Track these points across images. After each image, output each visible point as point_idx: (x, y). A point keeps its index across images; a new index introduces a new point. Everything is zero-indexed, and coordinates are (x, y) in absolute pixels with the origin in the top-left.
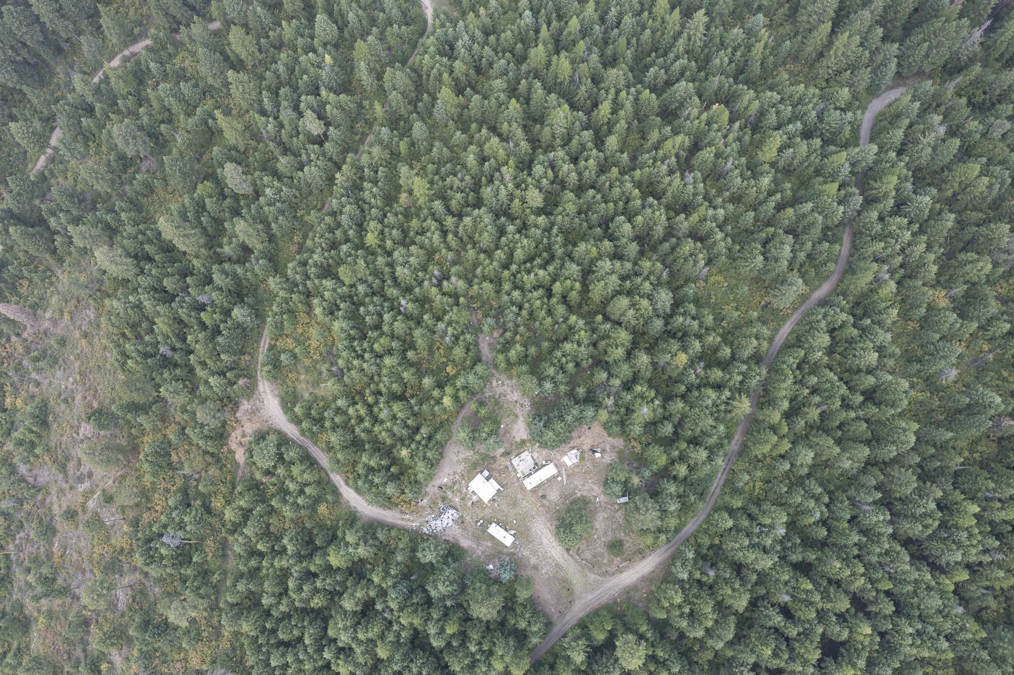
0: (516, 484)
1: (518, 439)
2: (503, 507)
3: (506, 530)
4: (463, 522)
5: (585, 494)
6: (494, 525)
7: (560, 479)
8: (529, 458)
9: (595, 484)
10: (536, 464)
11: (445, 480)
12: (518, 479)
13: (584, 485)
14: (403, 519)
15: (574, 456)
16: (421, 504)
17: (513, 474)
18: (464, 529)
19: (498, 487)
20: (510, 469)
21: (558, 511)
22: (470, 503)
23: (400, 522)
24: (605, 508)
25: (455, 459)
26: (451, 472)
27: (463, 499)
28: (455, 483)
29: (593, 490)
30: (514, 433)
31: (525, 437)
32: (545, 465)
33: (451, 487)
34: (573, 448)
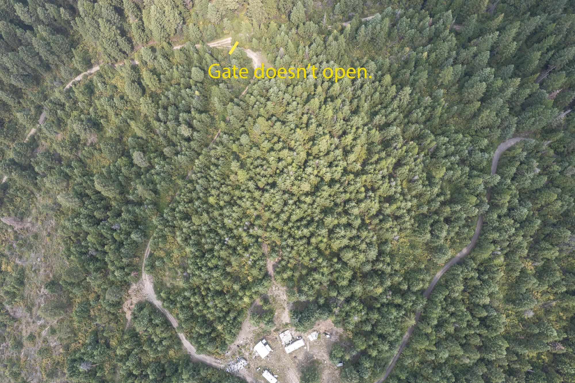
0: (281, 349)
1: (284, 323)
2: (272, 361)
3: (273, 375)
4: (249, 367)
5: (319, 358)
6: (266, 371)
7: (305, 348)
8: (290, 334)
9: (325, 353)
10: (293, 338)
11: (242, 342)
12: (282, 346)
13: (318, 353)
14: (216, 362)
15: (314, 336)
16: (226, 354)
17: (280, 342)
18: (249, 372)
19: (270, 350)
20: (278, 339)
21: (303, 366)
22: (254, 357)
23: (214, 364)
24: (329, 367)
25: (248, 330)
26: (245, 337)
27: (250, 354)
28: (246, 344)
29: (323, 356)
30: (282, 319)
31: (288, 321)
32: (298, 340)
33: (244, 347)
34: (315, 331)
